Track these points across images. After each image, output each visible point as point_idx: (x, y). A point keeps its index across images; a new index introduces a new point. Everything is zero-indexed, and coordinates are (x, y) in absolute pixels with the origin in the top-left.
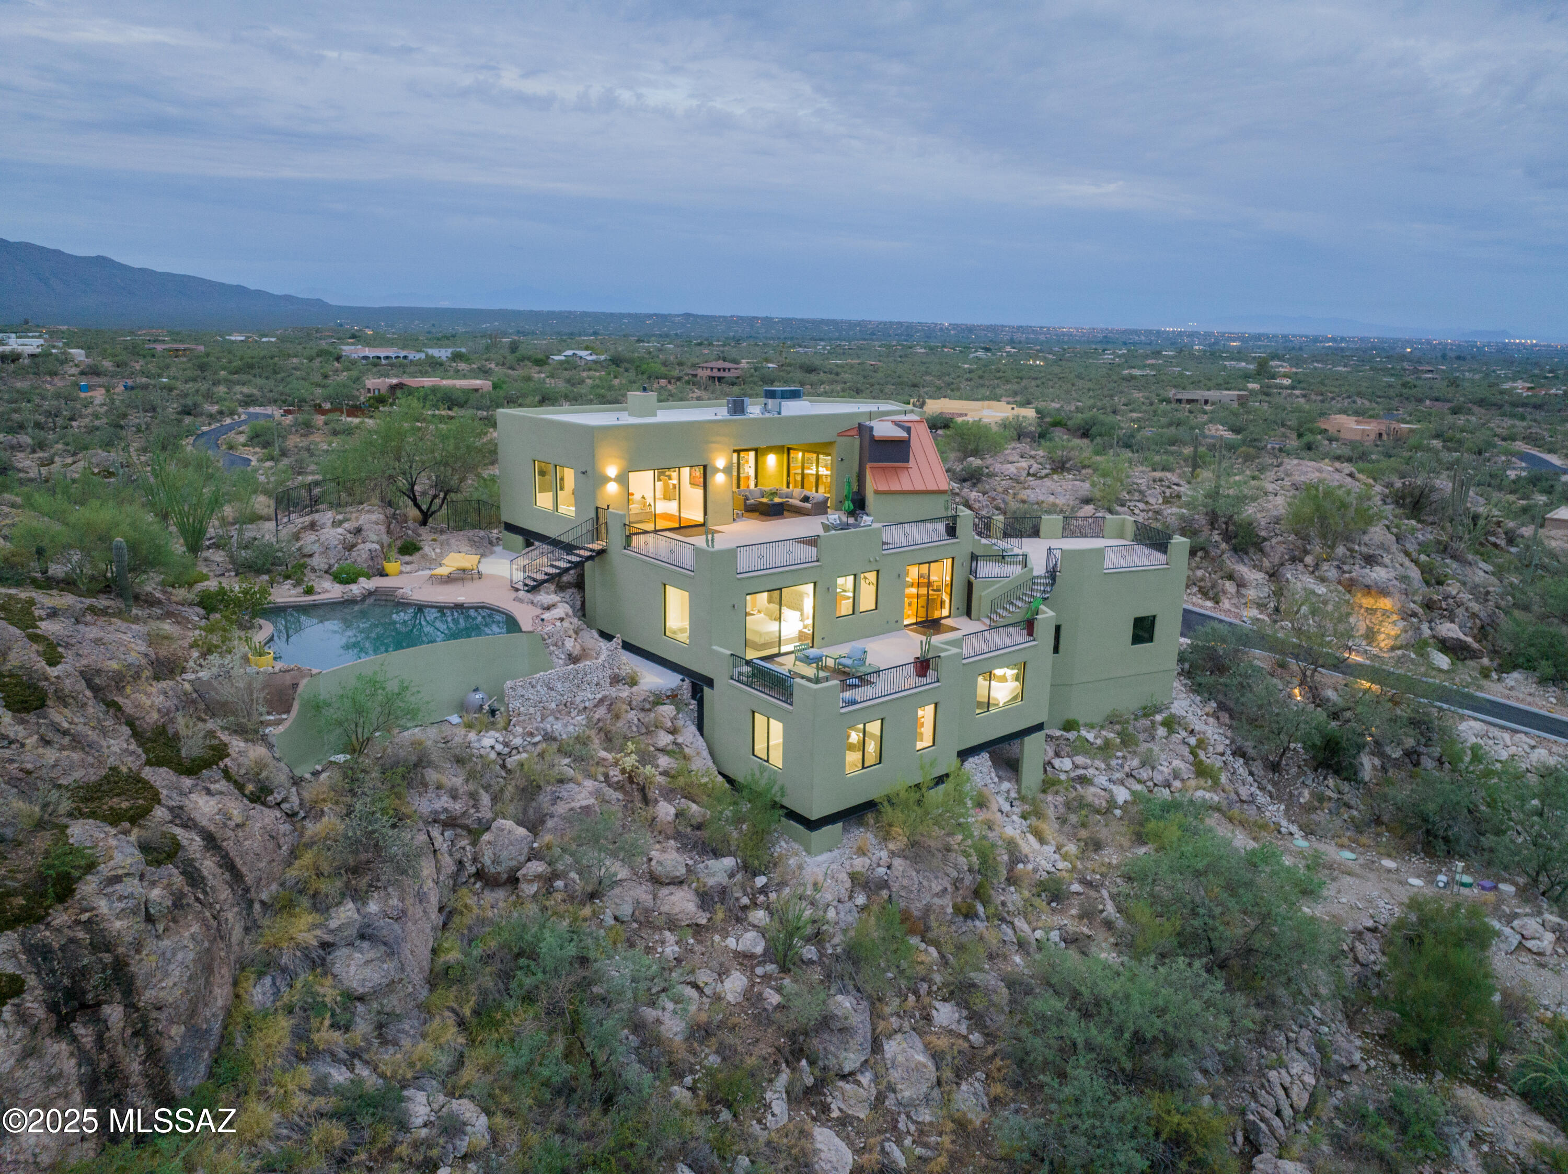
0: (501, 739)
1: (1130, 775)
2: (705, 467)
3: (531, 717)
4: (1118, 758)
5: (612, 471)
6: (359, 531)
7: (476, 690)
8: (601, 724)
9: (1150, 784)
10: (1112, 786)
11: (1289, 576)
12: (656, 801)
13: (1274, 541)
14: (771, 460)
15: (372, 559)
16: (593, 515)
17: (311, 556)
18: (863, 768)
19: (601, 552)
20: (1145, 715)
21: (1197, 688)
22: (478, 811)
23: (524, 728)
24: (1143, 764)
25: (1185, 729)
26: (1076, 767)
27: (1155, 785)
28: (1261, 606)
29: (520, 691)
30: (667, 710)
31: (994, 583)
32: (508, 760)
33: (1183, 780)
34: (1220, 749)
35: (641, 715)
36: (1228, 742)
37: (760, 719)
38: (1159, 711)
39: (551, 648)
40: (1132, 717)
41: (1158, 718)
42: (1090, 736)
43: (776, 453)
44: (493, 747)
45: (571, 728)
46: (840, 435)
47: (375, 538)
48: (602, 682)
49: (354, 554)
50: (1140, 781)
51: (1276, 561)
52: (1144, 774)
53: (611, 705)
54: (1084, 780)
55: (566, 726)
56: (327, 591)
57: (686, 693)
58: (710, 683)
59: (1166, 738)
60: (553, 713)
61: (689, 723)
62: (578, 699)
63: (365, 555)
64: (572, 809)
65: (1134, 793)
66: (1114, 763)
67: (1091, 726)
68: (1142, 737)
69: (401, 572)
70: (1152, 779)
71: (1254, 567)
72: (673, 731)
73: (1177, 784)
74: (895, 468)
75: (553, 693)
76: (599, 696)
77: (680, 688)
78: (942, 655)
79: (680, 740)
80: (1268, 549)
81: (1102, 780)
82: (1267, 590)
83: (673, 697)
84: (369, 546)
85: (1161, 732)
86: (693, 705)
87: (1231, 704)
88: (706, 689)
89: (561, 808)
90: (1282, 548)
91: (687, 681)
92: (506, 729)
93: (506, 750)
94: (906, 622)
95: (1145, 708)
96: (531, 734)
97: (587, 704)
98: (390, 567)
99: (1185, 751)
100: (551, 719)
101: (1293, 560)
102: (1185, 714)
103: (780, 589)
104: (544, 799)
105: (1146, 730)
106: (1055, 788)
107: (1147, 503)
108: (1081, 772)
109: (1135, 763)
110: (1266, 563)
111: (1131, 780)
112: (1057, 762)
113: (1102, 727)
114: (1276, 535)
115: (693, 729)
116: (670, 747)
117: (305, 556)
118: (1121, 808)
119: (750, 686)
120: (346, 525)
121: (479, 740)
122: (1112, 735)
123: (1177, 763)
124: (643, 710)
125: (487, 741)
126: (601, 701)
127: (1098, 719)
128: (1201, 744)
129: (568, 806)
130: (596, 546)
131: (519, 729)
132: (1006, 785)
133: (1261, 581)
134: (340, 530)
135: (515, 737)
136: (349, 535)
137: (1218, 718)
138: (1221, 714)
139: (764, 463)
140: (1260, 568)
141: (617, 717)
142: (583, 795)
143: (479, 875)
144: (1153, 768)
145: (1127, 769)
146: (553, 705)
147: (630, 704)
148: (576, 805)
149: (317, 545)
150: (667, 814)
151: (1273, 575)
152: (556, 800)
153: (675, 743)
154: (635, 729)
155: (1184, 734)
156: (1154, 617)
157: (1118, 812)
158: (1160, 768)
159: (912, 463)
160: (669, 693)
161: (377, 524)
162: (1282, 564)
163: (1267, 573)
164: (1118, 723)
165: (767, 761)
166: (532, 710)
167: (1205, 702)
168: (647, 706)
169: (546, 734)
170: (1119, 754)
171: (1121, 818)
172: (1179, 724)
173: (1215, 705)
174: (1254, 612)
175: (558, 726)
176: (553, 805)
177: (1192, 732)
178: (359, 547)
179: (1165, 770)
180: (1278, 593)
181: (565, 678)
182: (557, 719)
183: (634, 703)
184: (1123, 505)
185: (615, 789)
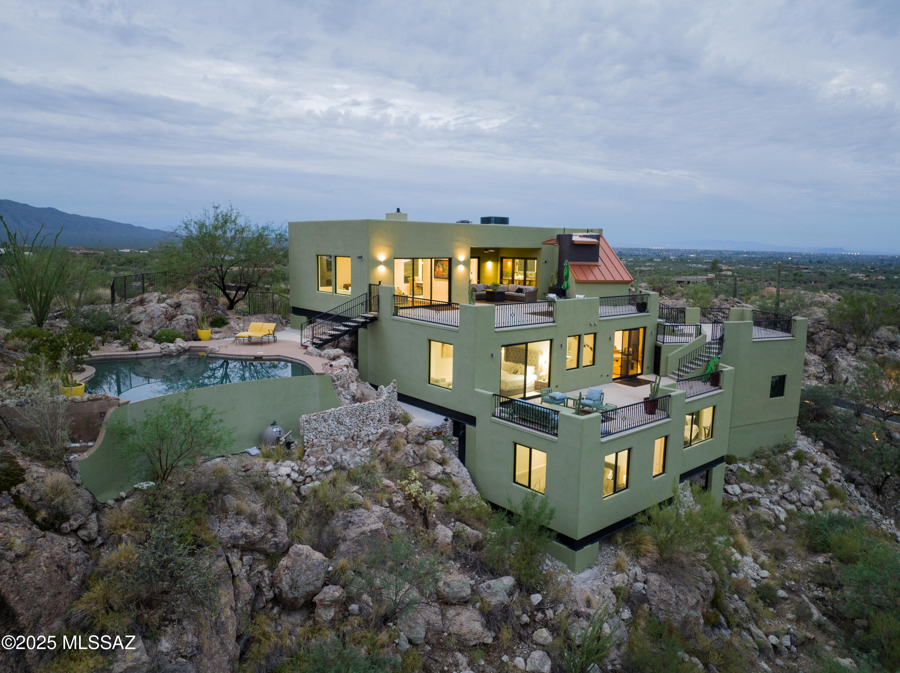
0: (296, 468)
1: (783, 497)
2: (450, 260)
3: (323, 449)
4: (771, 484)
6: (178, 306)
7: (274, 424)
8: (382, 456)
9: (799, 504)
10: (772, 507)
11: (837, 357)
12: (435, 525)
13: (821, 334)
14: (489, 265)
15: (188, 326)
16: (366, 291)
17: (138, 323)
18: (615, 492)
19: (374, 319)
20: (781, 452)
21: (806, 432)
22: (275, 536)
23: (317, 458)
24: (792, 489)
25: (811, 461)
26: (744, 491)
27: (803, 505)
28: (818, 378)
29: (314, 424)
30: (436, 444)
31: (676, 349)
32: (303, 487)
33: (822, 501)
34: (838, 477)
35: (416, 448)
36: (840, 471)
37: (522, 452)
38: (790, 449)
39: (339, 389)
40: (771, 453)
41: (790, 453)
42: (747, 468)
43: (493, 260)
44: (288, 476)
45: (357, 459)
46: (544, 243)
47: (191, 311)
48: (383, 418)
49: (174, 323)
50: (791, 503)
51: (825, 347)
52: (794, 496)
53: (390, 439)
54: (753, 502)
55: (353, 456)
56: (148, 348)
57: (449, 431)
58: (472, 420)
59: (798, 468)
60: (342, 445)
61: (453, 456)
62: (363, 433)
63: (182, 323)
64: (363, 533)
65: (788, 512)
66: (771, 488)
67: (744, 461)
68: (783, 467)
69: (211, 339)
70: (799, 500)
71: (811, 351)
72: (442, 462)
73: (818, 504)
74: (589, 266)
75: (342, 427)
76: (381, 431)
77: (443, 426)
78: (672, 394)
79: (448, 470)
80: (817, 340)
81: (765, 501)
82: (821, 367)
83: (438, 434)
85: (795, 464)
86: (455, 440)
87: (834, 443)
88: (468, 427)
89: (353, 533)
90: (828, 339)
91: (450, 420)
92: (300, 459)
93: (301, 478)
94: (614, 377)
95: (779, 446)
96: (324, 464)
97: (371, 437)
98: (203, 334)
99: (817, 479)
100: (340, 450)
101: (837, 346)
102: (807, 450)
103: (526, 344)
104: (337, 523)
105: (784, 463)
106: (734, 509)
107: (724, 313)
108: (749, 495)
109: (786, 487)
110: (819, 349)
111: (784, 502)
112: (729, 488)
113: (752, 461)
114: (821, 330)
115: (457, 460)
116: (440, 476)
117: (133, 323)
118: (783, 524)
119: (511, 421)
120: (168, 301)
121: (276, 469)
122: (761, 467)
123: (814, 487)
124: (418, 443)
125: (284, 470)
126: (383, 435)
127: (747, 454)
128: (826, 471)
129: (359, 530)
130: (370, 315)
131: (313, 459)
133: (817, 361)
134: (163, 305)
135: (309, 466)
136: (170, 308)
137: (827, 454)
138: (829, 451)
139: (484, 267)
140: (815, 353)
141: (396, 449)
142: (372, 519)
143: (277, 600)
144: (799, 492)
145: (780, 492)
146: (342, 438)
147: (406, 439)
148: (366, 529)
149: (144, 315)
150: (446, 536)
151: (824, 357)
152: (348, 524)
153: (444, 472)
154: (411, 460)
155: (811, 465)
156: (784, 377)
157: (783, 527)
158: (804, 491)
159: (600, 263)
160: (435, 431)
161: (193, 301)
162: (830, 350)
163: (820, 355)
164: (762, 457)
165: (529, 487)
166: (324, 442)
167: (815, 441)
168: (421, 440)
169: (337, 463)
170: (772, 481)
171: (786, 532)
172: (806, 458)
173: (822, 444)
174: (814, 383)
175: (347, 457)
176: (345, 529)
177: (815, 464)
178: (178, 317)
179: (810, 493)
180: (830, 369)
181: (352, 414)
182: (345, 450)
183: (410, 437)
185: (399, 514)
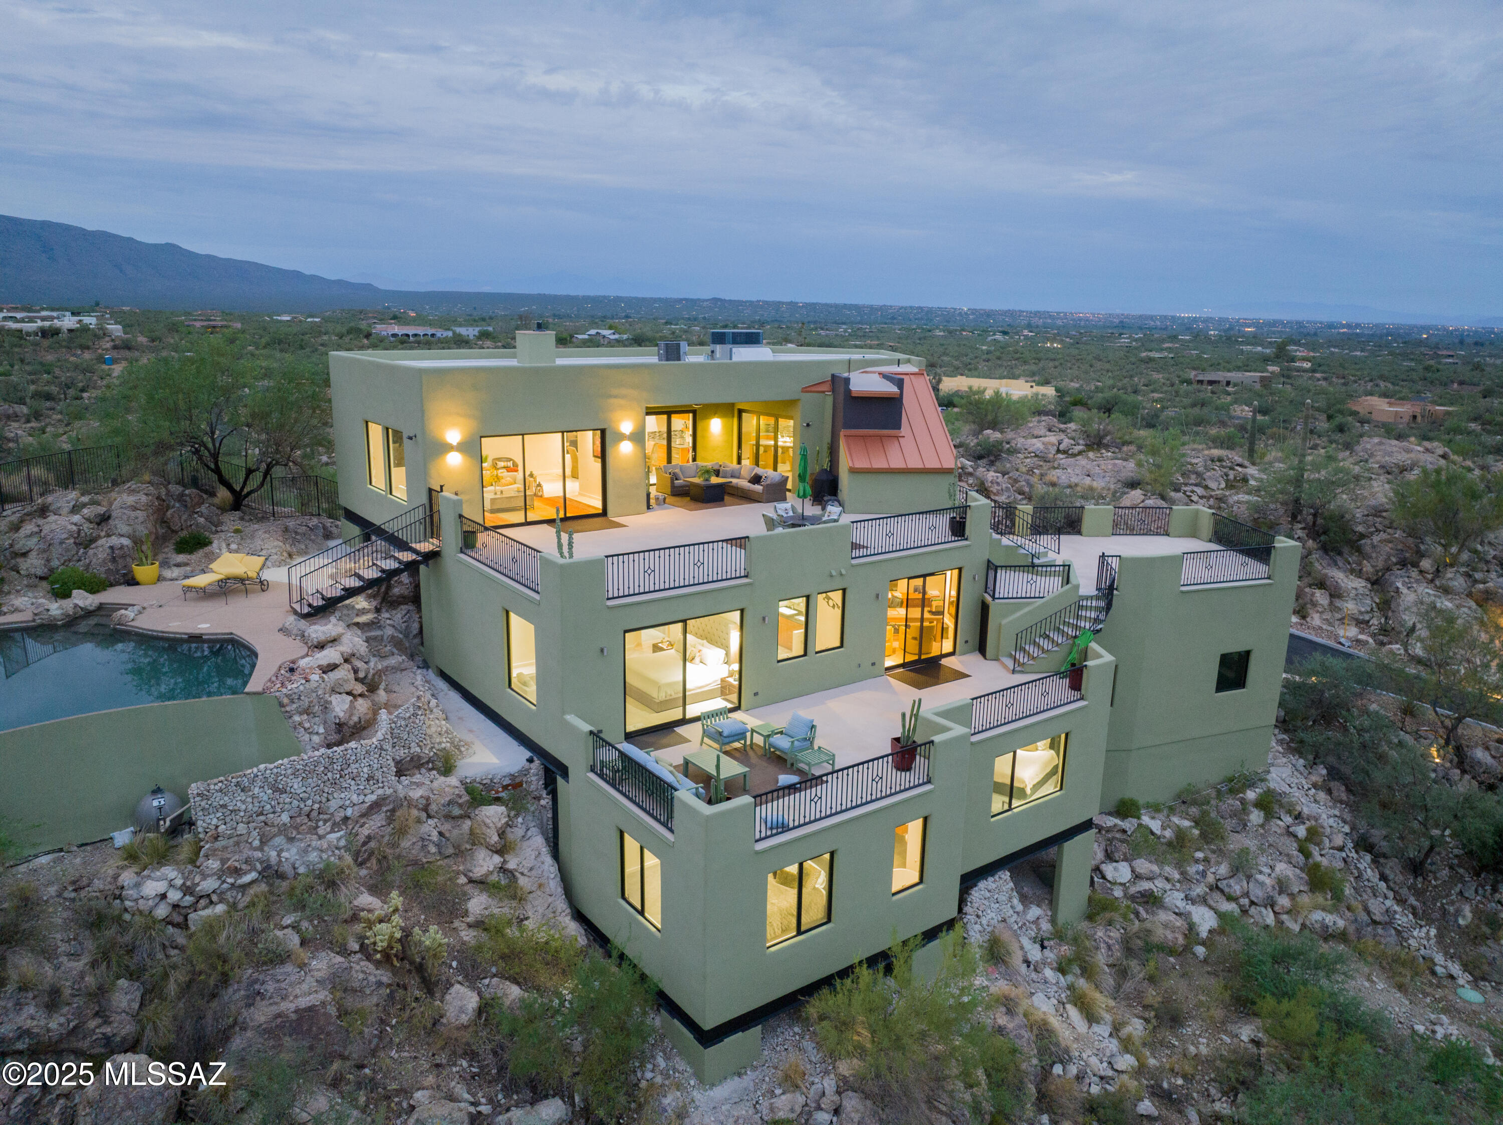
0: (179, 882)
1: (1215, 888)
2: (603, 432)
3: (239, 842)
4: (1197, 861)
5: (453, 436)
6: (104, 519)
7: (157, 791)
8: (372, 844)
9: (1245, 901)
10: (1190, 908)
11: (1399, 585)
12: (449, 985)
13: (1376, 539)
14: (716, 426)
15: (114, 560)
16: (424, 499)
17: (24, 555)
18: (799, 932)
19: (433, 556)
20: (1233, 791)
21: (1296, 747)
22: (107, 1022)
23: (223, 861)
24: (1235, 871)
25: (1289, 812)
26: (1137, 877)
27: (1252, 903)
28: (1362, 624)
29: (218, 799)
30: (495, 813)
31: (1019, 607)
32: (192, 916)
33: (1292, 896)
34: (1339, 840)
35: (446, 827)
36: (1347, 829)
37: (632, 846)
38: (1252, 785)
39: (297, 718)
40: (1214, 794)
41: (1251, 795)
42: (1155, 826)
43: (722, 416)
44: (163, 896)
45: (313, 856)
46: (805, 390)
47: (124, 529)
48: (378, 775)
49: (89, 553)
50: (1230, 898)
51: (1380, 564)
52: (1237, 888)
53: (393, 811)
54: (1151, 900)
55: (305, 852)
57: (535, 781)
58: (564, 771)
59: (1262, 826)
60: (283, 830)
61: (534, 831)
62: (334, 804)
63: (106, 555)
64: (279, 1016)
65: (1220, 915)
66: (1192, 869)
67: (1155, 809)
68: (1229, 824)
69: (158, 579)
70: (1246, 894)
71: (1352, 571)
72: (502, 850)
73: (1284, 901)
74: (881, 437)
75: (286, 798)
76: (372, 798)
77: (525, 772)
78: (937, 739)
79: (511, 865)
80: (1368, 549)
81: (1175, 899)
82: (1369, 602)
83: (515, 784)
84: (115, 541)
85: (1256, 817)
86: (546, 801)
87: (1346, 770)
88: (560, 780)
89: (261, 1014)
90: (1387, 548)
91: (537, 762)
92: (193, 862)
93: (189, 899)
94: (888, 663)
95: (1231, 780)
96: (237, 872)
97: (349, 812)
98: (143, 572)
99: (1292, 848)
100: (279, 840)
101: (1403, 564)
102: (1287, 789)
103: (684, 621)
104: (234, 994)
105: (1234, 814)
106: (1108, 915)
107: (1206, 487)
108: (1145, 885)
109: (1223, 869)
110: (1367, 567)
111: (1217, 896)
112: (1109, 870)
113: (1172, 810)
114: (1378, 531)
115: (538, 841)
116: (494, 878)
117: (15, 554)
118: (1203, 943)
119: (613, 786)
120: (88, 511)
121: (138, 885)
122: (1186, 823)
123: (1282, 868)
124: (449, 817)
125: (152, 888)
126: (376, 806)
127: (1163, 796)
128: (1314, 835)
129: (274, 1009)
130: (425, 547)
131: (214, 864)
132: (1035, 912)
133: (1361, 591)
134: (77, 518)
135: (204, 877)
136: (87, 526)
137: (1329, 792)
138: (1335, 785)
139: (706, 429)
140: (1359, 574)
141: (402, 832)
142: (305, 987)
144: (1249, 877)
145: (1211, 878)
146: (285, 818)
147: (426, 809)
148: (288, 1006)
149: (36, 539)
150: (462, 1010)
151: (1377, 582)
152: (254, 996)
153: (502, 869)
154: (433, 849)
155: (1288, 820)
156: (1248, 653)
157: (1200, 950)
158: (1259, 877)
159: (905, 430)
160: (507, 781)
161: (134, 508)
162: (1388, 569)
163: (1368, 579)
164: (1194, 803)
165: (642, 913)
166: (242, 828)
167: (1311, 765)
168: (457, 811)
169: (269, 867)
170: (1199, 855)
171: (1205, 961)
172: (1281, 806)
173: (1324, 772)
174: (1352, 631)
175: (291, 854)
176: (249, 1006)
177: (1299, 817)
178: (100, 542)
179: (1268, 881)
180: (1386, 606)
181: (307, 772)
182: (291, 840)
183: (433, 807)
184: (1177, 490)
185: (378, 964)
